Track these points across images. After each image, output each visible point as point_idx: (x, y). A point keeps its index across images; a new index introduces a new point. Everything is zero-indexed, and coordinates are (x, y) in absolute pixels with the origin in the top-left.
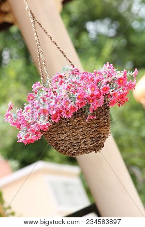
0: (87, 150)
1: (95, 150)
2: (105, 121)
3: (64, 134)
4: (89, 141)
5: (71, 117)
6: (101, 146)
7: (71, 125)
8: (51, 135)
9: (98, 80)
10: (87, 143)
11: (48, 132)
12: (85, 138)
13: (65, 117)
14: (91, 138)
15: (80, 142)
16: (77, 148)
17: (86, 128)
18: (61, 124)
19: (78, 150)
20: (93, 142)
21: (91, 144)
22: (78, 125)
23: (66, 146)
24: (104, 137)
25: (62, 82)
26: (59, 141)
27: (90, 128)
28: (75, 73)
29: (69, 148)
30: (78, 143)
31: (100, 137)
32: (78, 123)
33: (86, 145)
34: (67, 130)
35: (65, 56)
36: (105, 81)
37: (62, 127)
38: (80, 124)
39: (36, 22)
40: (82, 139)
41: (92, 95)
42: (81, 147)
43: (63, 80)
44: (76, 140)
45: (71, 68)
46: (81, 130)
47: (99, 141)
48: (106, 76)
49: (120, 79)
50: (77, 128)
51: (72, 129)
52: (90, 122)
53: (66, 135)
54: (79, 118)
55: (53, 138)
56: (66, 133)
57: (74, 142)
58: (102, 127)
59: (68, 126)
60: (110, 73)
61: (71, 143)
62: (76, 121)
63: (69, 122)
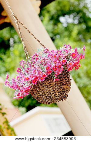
0: (57, 100)
1: (62, 99)
2: (67, 80)
3: (41, 91)
4: (57, 94)
5: (44, 81)
6: (66, 96)
7: (45, 86)
8: (33, 93)
9: (59, 56)
10: (56, 95)
11: (31, 91)
12: (55, 93)
13: (41, 81)
14: (58, 93)
15: (52, 96)
16: (51, 99)
17: (54, 86)
18: (38, 85)
19: (51, 101)
20: (60, 95)
21: (59, 96)
22: (49, 85)
23: (43, 99)
24: (67, 91)
25: (37, 59)
26: (39, 96)
27: (57, 86)
28: (46, 52)
29: (45, 100)
30: (51, 96)
31: (64, 91)
32: (49, 84)
33: (56, 97)
34: (43, 89)
35: (39, 42)
36: (64, 56)
37: (39, 87)
38: (50, 85)
39: (19, 22)
40: (53, 93)
41: (55, 66)
42: (53, 98)
43: (38, 57)
44: (49, 94)
45: (43, 49)
46: (51, 88)
47: (64, 93)
48: (65, 53)
49: (73, 54)
50: (49, 87)
51: (46, 88)
52: (57, 83)
53: (42, 92)
54: (49, 81)
55: (35, 94)
56: (42, 91)
57: (48, 96)
58: (65, 85)
59: (43, 87)
60: (67, 51)
61: (46, 96)
62: (47, 83)
63: (43, 84)
